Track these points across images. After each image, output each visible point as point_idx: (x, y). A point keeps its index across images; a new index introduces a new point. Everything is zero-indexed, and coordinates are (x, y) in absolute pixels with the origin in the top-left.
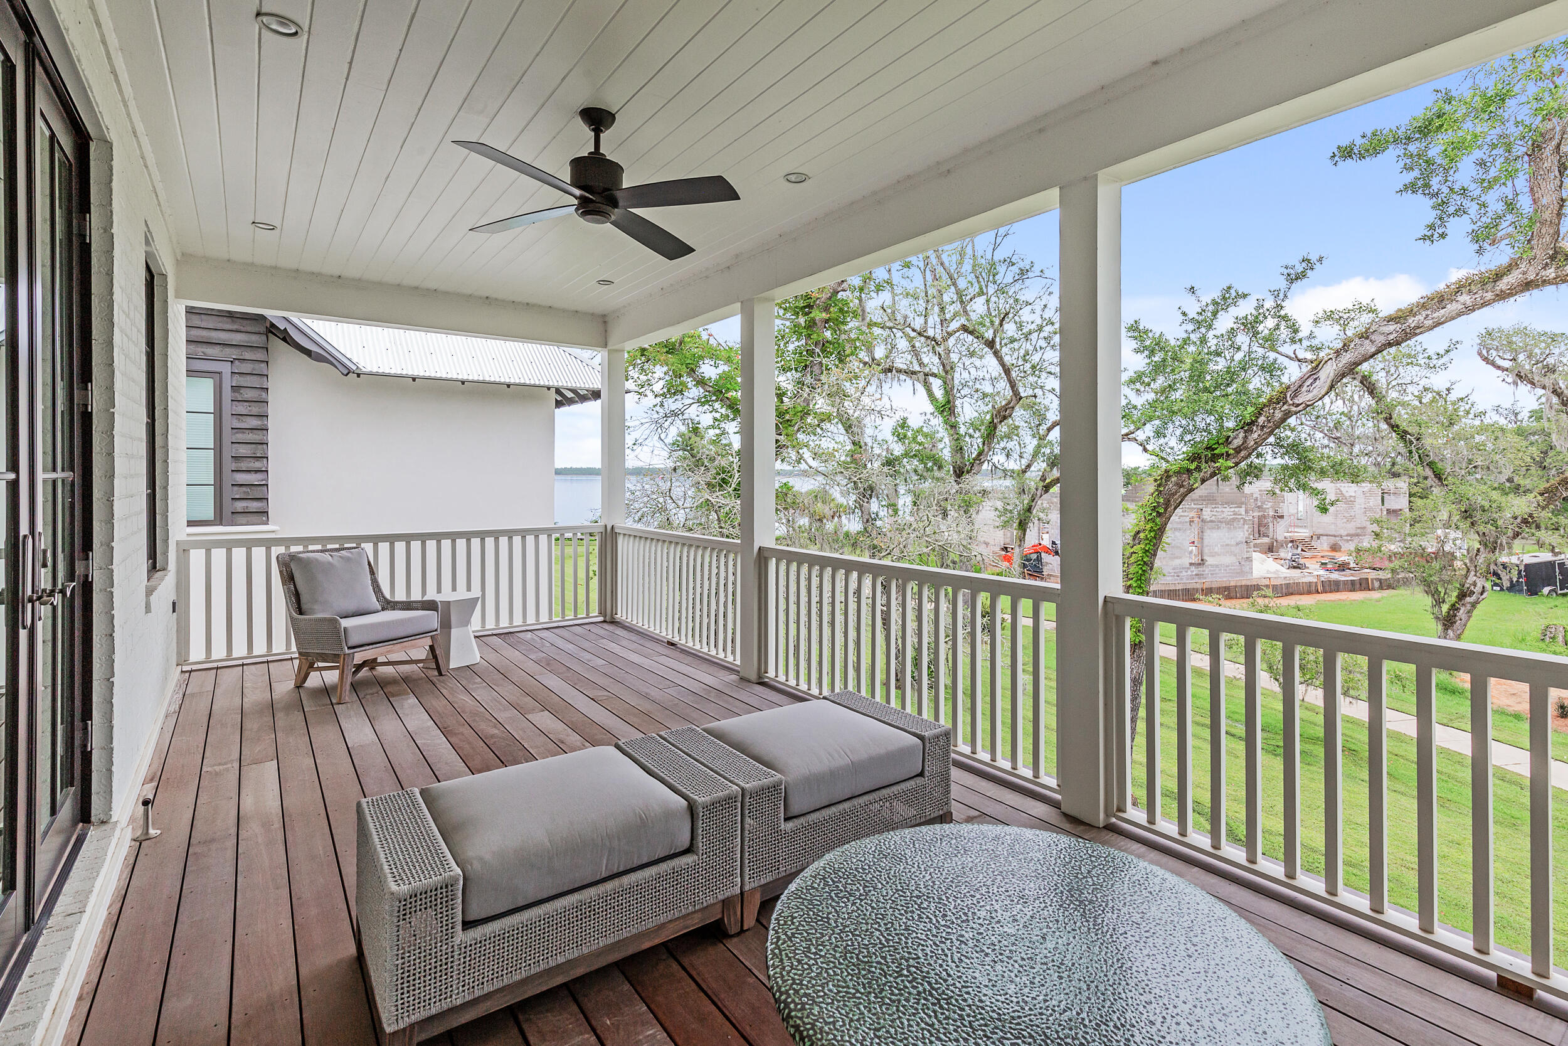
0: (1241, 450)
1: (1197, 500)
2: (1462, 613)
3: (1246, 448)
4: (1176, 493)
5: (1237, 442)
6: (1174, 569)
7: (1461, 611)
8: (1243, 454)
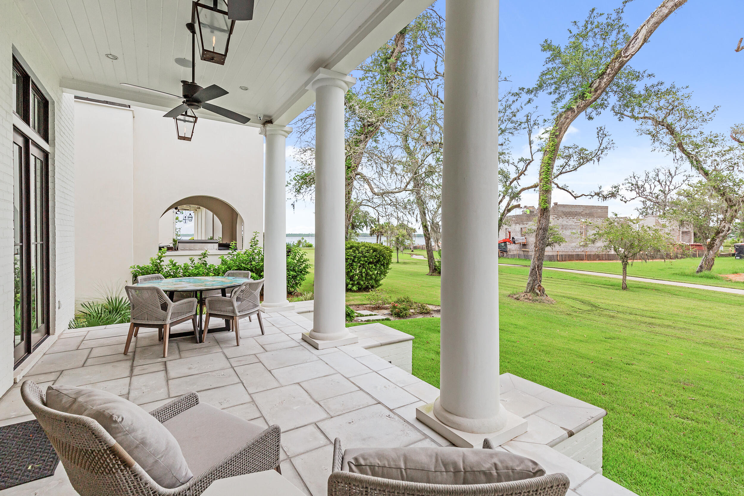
0: (597, 90)
1: (584, 215)
2: (717, 242)
3: (600, 88)
4: (565, 122)
5: (595, 85)
6: (572, 248)
7: (717, 241)
8: (599, 92)
